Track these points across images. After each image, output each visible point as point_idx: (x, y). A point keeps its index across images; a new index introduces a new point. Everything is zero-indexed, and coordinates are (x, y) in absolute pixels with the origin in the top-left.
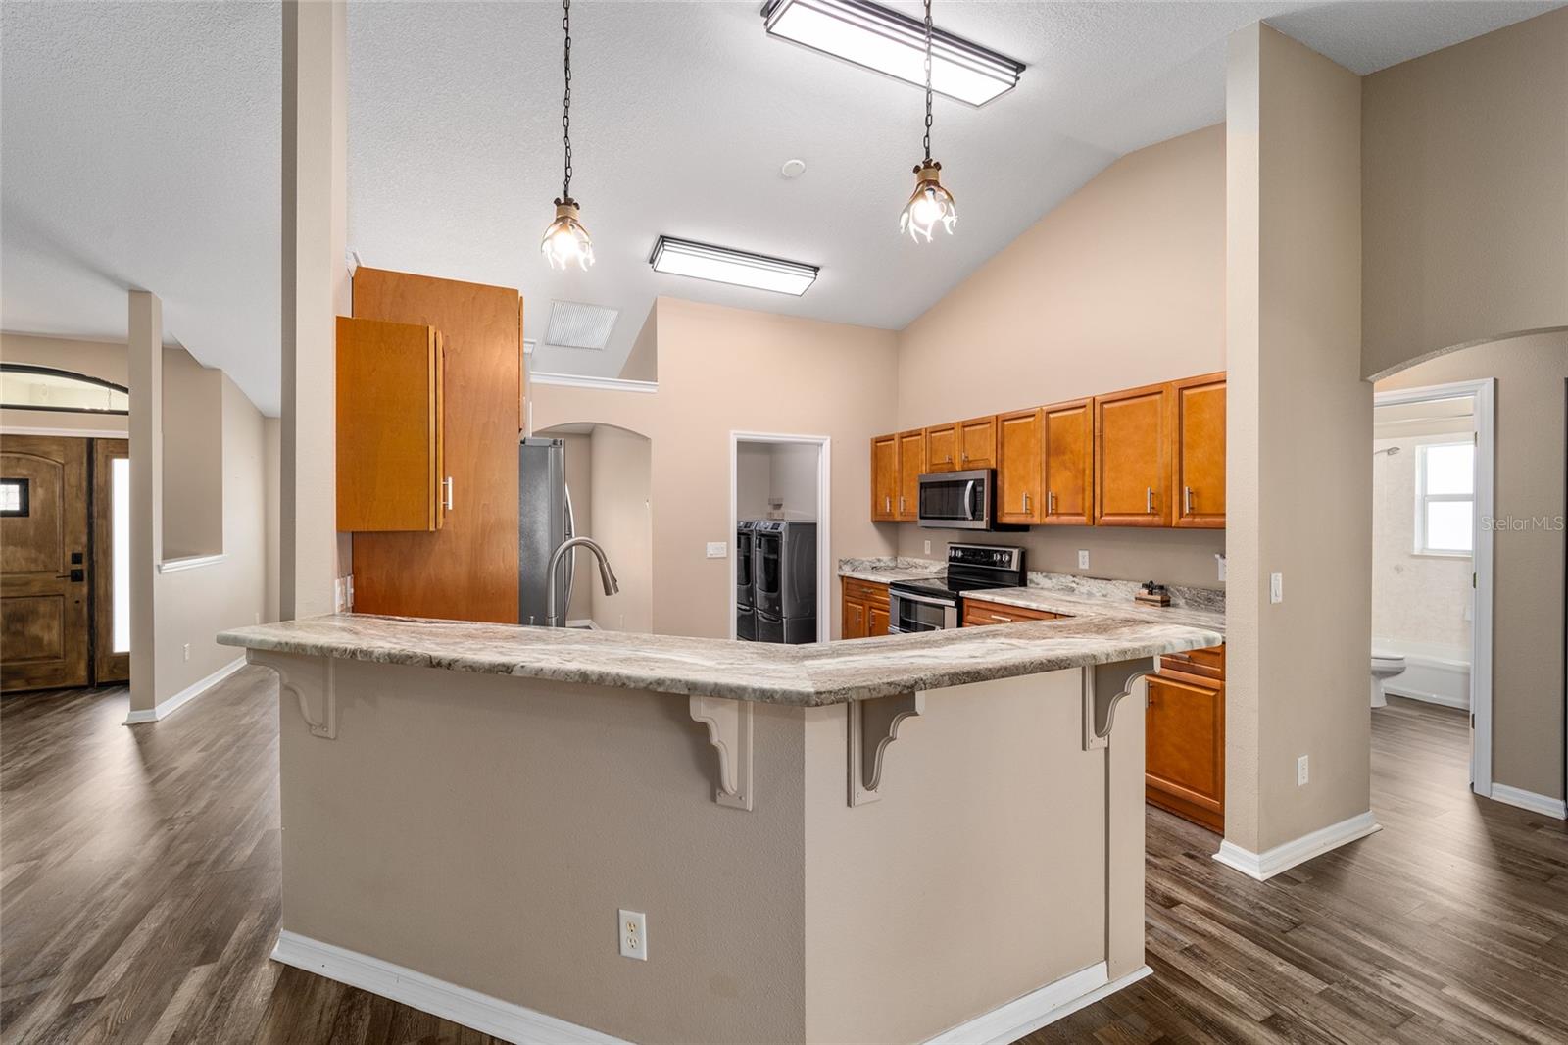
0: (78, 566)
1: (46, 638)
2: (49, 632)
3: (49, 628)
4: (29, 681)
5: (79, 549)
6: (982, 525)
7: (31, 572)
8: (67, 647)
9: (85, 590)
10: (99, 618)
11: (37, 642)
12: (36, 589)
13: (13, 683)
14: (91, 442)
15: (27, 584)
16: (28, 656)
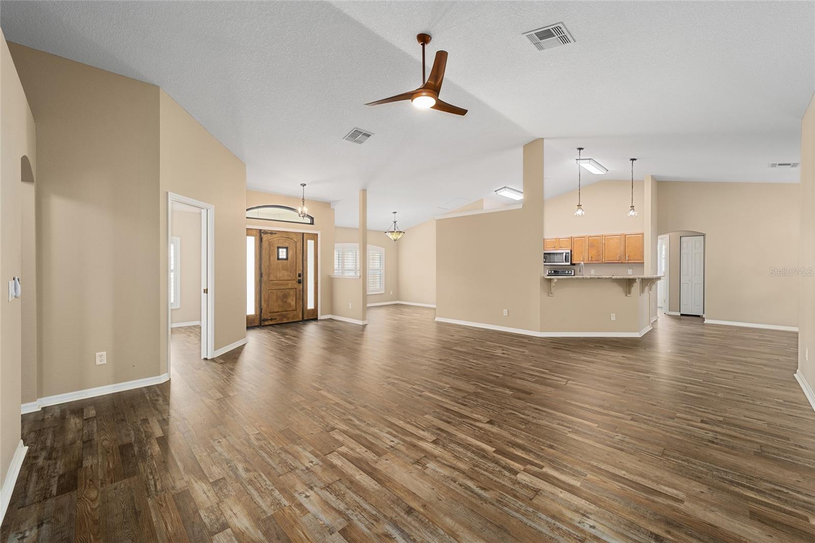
0: (300, 278)
1: (292, 304)
2: (292, 301)
3: (293, 300)
4: (288, 319)
5: (300, 272)
6: (569, 264)
7: (288, 280)
8: (297, 307)
9: (302, 286)
10: (305, 298)
11: (290, 304)
12: (289, 286)
13: (284, 319)
14: (303, 234)
15: (287, 284)
16: (288, 310)
